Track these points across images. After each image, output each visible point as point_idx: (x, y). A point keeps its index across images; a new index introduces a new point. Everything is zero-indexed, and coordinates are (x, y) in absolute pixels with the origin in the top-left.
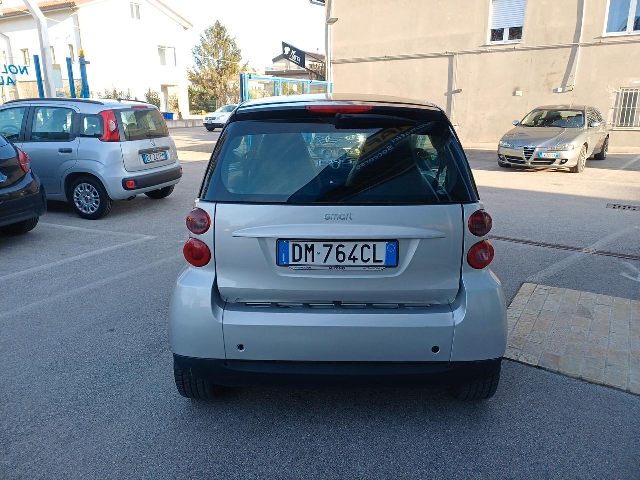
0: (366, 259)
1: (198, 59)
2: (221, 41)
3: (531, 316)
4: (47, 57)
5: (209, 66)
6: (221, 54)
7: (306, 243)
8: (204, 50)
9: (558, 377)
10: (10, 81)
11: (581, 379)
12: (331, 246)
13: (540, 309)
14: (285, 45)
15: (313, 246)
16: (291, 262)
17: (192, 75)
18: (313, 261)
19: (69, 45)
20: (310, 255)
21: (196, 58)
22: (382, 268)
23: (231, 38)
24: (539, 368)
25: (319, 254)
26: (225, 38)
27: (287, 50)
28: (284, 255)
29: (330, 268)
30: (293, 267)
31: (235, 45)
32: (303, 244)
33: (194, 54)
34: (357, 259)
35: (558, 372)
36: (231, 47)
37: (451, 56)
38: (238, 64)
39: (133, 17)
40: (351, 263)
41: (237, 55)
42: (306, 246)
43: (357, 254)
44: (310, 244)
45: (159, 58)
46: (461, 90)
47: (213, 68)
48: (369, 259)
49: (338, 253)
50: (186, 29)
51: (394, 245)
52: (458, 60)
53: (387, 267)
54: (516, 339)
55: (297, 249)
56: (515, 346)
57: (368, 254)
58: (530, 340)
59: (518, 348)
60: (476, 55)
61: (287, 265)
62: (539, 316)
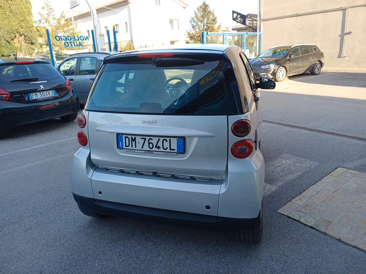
0: (165, 148)
1: (193, 25)
2: (205, 13)
3: (328, 191)
4: (96, 30)
5: (199, 28)
6: (205, 20)
7: (132, 136)
8: (196, 19)
9: (323, 236)
10: (80, 44)
11: (339, 240)
12: (145, 139)
13: (339, 187)
14: (234, 12)
15: (135, 138)
16: (124, 147)
17: (189, 33)
18: (136, 147)
19: (125, 23)
20: (134, 143)
21: (191, 24)
22: (175, 154)
23: (211, 10)
24: (312, 227)
25: (139, 143)
26: (208, 11)
27: (235, 15)
28: (121, 142)
29: (145, 152)
30: (126, 150)
31: (213, 15)
32: (130, 137)
33: (191, 22)
34: (160, 148)
35: (325, 233)
36: (211, 16)
37: (344, 10)
38: (215, 25)
39: (157, 4)
40: (157, 149)
41: (214, 20)
42: (132, 138)
43: (160, 144)
44: (133, 137)
45: (170, 26)
46: (351, 32)
47: (201, 29)
48: (167, 148)
49: (149, 143)
50: (184, 8)
51: (182, 140)
52: (349, 12)
53: (178, 154)
54: (307, 206)
55: (127, 139)
56: (303, 210)
57: (166, 145)
58: (316, 208)
59: (305, 212)
60: (363, 7)
61: (122, 149)
62: (334, 192)
